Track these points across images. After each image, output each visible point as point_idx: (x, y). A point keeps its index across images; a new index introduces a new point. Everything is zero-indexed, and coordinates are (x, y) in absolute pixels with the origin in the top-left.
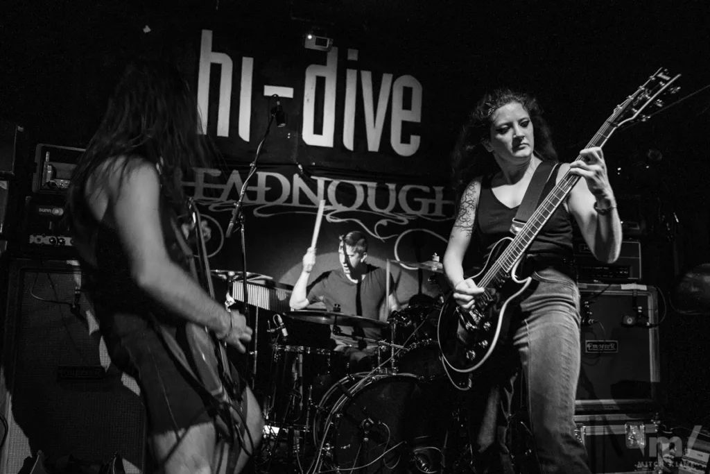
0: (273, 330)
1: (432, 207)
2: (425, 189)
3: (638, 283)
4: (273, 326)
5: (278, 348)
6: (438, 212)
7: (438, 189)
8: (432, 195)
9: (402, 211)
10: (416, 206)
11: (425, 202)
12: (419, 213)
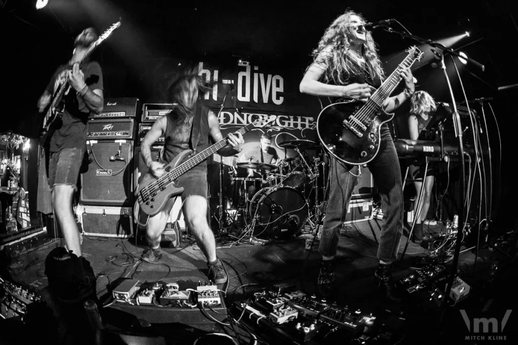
0: (231, 172)
1: (289, 124)
2: (287, 117)
4: (231, 170)
6: (292, 126)
7: (291, 117)
8: (289, 119)
9: (278, 126)
10: (283, 124)
11: (287, 122)
12: (284, 126)
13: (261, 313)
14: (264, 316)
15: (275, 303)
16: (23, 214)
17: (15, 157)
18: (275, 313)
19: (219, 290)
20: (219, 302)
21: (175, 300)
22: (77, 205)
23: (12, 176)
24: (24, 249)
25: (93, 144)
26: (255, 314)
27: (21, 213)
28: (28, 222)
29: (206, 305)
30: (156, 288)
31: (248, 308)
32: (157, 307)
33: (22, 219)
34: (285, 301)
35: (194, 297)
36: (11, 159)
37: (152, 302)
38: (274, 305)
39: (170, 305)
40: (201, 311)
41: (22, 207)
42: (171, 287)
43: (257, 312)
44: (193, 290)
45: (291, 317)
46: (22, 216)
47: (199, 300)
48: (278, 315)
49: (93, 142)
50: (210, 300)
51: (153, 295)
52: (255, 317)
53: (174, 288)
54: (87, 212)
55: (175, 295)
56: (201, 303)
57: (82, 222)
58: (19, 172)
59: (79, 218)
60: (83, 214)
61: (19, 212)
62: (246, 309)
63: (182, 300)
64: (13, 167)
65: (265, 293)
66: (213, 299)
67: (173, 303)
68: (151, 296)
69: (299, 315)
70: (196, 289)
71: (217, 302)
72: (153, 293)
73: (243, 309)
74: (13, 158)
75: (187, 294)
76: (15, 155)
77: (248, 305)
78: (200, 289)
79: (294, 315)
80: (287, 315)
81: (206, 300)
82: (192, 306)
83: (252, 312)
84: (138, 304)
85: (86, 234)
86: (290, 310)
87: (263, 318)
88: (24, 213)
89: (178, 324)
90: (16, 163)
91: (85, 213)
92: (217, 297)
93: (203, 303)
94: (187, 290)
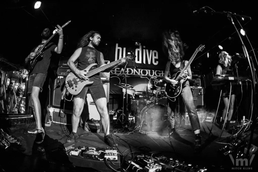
0: (131, 97)
1: (161, 75)
2: (160, 71)
3: (200, 86)
4: (131, 96)
6: (162, 76)
7: (162, 71)
9: (155, 76)
10: (158, 75)
12: (159, 76)
13: (140, 166)
14: (141, 168)
15: (149, 161)
17: (23, 83)
18: (148, 167)
20: (117, 159)
21: (92, 155)
22: (50, 107)
23: (20, 92)
24: (20, 122)
25: (61, 78)
27: (21, 107)
28: (24, 111)
29: (109, 160)
30: (83, 149)
31: (133, 163)
32: (81, 158)
33: (21, 110)
34: (155, 160)
35: (102, 155)
37: (79, 155)
38: (148, 162)
39: (88, 157)
40: (105, 162)
41: (22, 104)
42: (91, 149)
43: (137, 166)
44: (103, 152)
45: (157, 169)
47: (105, 157)
48: (150, 168)
50: (111, 158)
51: (80, 152)
52: (136, 168)
53: (93, 149)
54: (55, 111)
55: (92, 153)
56: (106, 158)
57: (52, 116)
58: (24, 90)
59: (51, 114)
60: (53, 112)
62: (131, 164)
63: (95, 156)
64: (21, 88)
65: (143, 156)
66: (113, 157)
67: (90, 156)
69: (162, 169)
70: (105, 151)
71: (115, 158)
72: (80, 150)
73: (129, 164)
74: (21, 83)
75: (99, 153)
78: (107, 151)
79: (159, 168)
80: (155, 168)
81: (109, 157)
82: (101, 160)
83: (134, 166)
84: (70, 155)
85: (54, 122)
86: (157, 166)
87: (141, 169)
88: (23, 107)
89: (91, 168)
90: (23, 86)
91: (54, 111)
92: (116, 156)
93: (107, 158)
94: (100, 151)
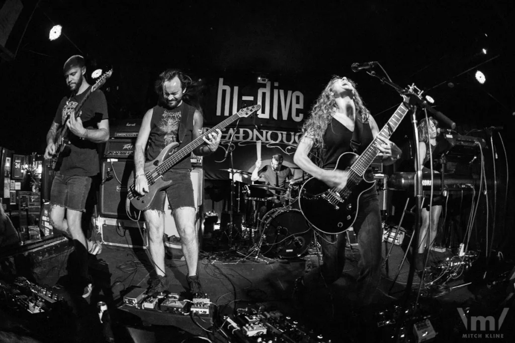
0: (245, 191)
3: (382, 173)
5: (246, 198)
13: (238, 326)
14: (239, 328)
15: (252, 319)
16: (46, 223)
17: (36, 162)
18: (247, 328)
19: (211, 303)
20: (208, 313)
21: (173, 308)
22: (98, 217)
23: (33, 182)
24: (47, 255)
25: (114, 162)
26: (232, 326)
27: (44, 221)
28: (50, 230)
29: (197, 313)
30: (160, 297)
31: (229, 320)
32: (157, 311)
33: (44, 227)
34: (261, 318)
35: (188, 307)
36: (32, 164)
37: (154, 308)
38: (250, 320)
39: (168, 311)
40: (191, 318)
41: (45, 216)
42: (172, 297)
43: (234, 324)
44: (189, 301)
45: (259, 332)
46: (44, 224)
47: (192, 309)
48: (248, 329)
49: (113, 160)
50: (200, 311)
51: (156, 302)
52: (232, 327)
53: (175, 298)
55: (173, 304)
56: (192, 311)
57: (102, 232)
58: (40, 177)
59: (99, 229)
60: (103, 225)
61: (42, 220)
62: (227, 321)
63: (178, 309)
64: (34, 172)
65: (247, 310)
66: (203, 310)
67: (170, 310)
68: (155, 303)
69: (267, 332)
70: (192, 300)
71: (205, 312)
72: (157, 300)
73: (224, 320)
74: (34, 163)
75: (182, 304)
76: (36, 160)
77: (230, 318)
78: (195, 301)
79: (262, 331)
80: (256, 330)
81: (197, 310)
82: (185, 314)
83: (230, 324)
84: (143, 308)
85: (106, 243)
86: (261, 327)
87: (238, 330)
88: (47, 221)
89: (173, 326)
90: (37, 168)
91: (105, 224)
92: (206, 308)
93: (195, 312)
94: (184, 300)
